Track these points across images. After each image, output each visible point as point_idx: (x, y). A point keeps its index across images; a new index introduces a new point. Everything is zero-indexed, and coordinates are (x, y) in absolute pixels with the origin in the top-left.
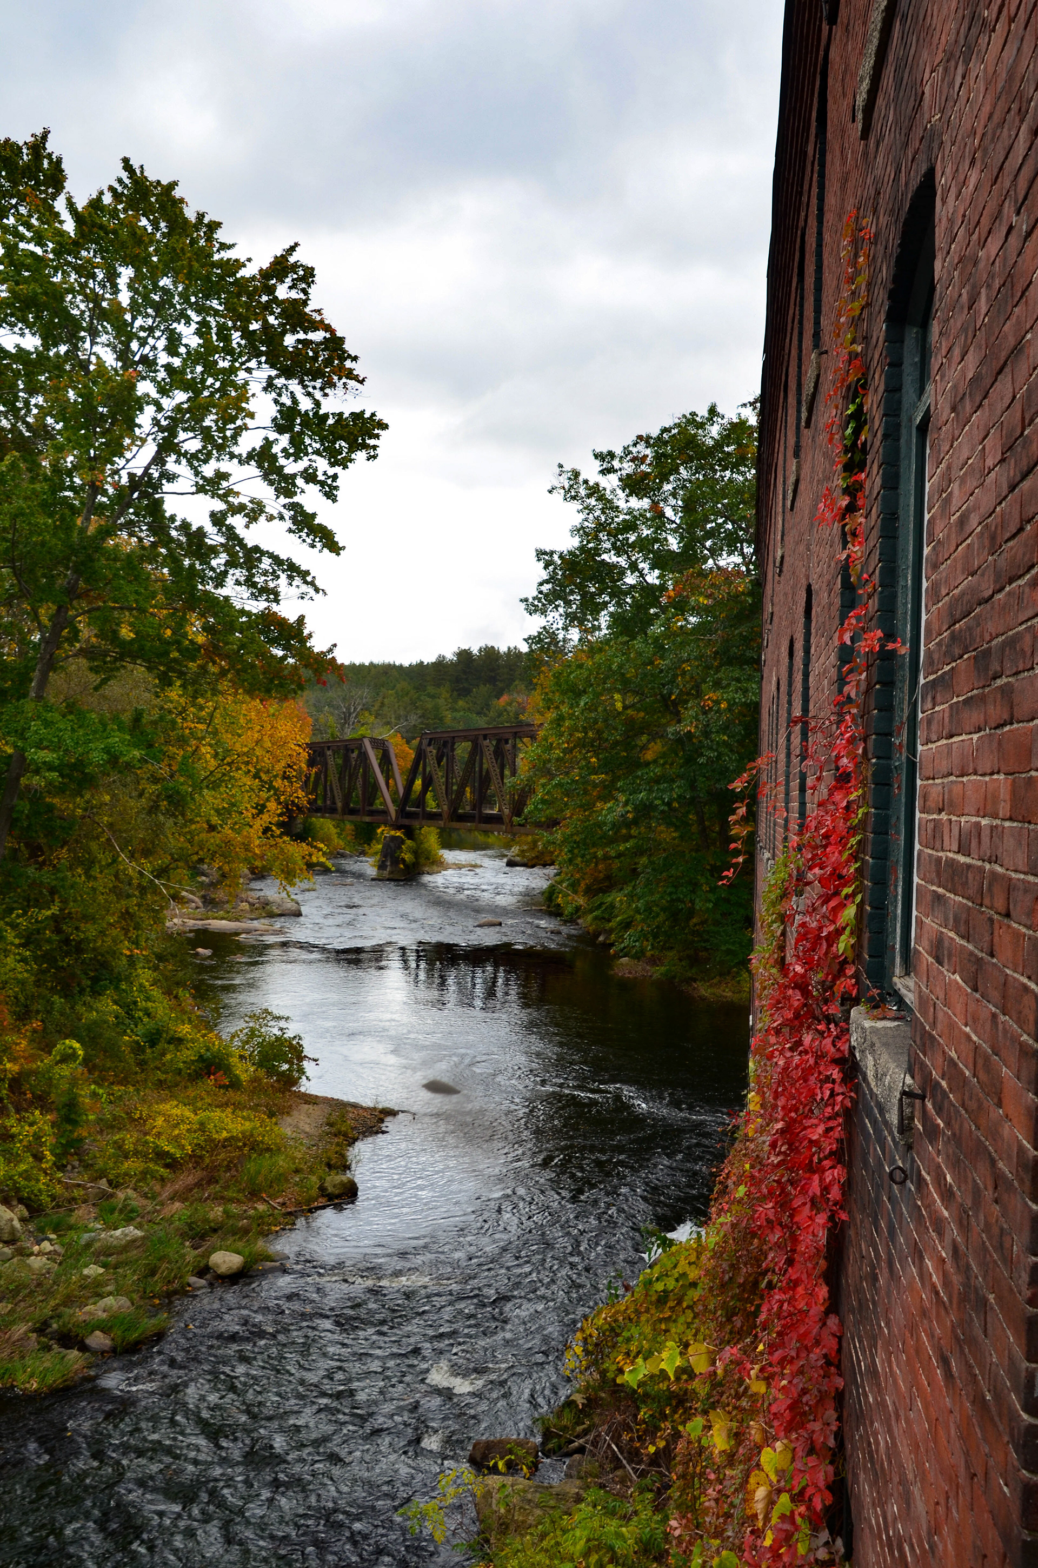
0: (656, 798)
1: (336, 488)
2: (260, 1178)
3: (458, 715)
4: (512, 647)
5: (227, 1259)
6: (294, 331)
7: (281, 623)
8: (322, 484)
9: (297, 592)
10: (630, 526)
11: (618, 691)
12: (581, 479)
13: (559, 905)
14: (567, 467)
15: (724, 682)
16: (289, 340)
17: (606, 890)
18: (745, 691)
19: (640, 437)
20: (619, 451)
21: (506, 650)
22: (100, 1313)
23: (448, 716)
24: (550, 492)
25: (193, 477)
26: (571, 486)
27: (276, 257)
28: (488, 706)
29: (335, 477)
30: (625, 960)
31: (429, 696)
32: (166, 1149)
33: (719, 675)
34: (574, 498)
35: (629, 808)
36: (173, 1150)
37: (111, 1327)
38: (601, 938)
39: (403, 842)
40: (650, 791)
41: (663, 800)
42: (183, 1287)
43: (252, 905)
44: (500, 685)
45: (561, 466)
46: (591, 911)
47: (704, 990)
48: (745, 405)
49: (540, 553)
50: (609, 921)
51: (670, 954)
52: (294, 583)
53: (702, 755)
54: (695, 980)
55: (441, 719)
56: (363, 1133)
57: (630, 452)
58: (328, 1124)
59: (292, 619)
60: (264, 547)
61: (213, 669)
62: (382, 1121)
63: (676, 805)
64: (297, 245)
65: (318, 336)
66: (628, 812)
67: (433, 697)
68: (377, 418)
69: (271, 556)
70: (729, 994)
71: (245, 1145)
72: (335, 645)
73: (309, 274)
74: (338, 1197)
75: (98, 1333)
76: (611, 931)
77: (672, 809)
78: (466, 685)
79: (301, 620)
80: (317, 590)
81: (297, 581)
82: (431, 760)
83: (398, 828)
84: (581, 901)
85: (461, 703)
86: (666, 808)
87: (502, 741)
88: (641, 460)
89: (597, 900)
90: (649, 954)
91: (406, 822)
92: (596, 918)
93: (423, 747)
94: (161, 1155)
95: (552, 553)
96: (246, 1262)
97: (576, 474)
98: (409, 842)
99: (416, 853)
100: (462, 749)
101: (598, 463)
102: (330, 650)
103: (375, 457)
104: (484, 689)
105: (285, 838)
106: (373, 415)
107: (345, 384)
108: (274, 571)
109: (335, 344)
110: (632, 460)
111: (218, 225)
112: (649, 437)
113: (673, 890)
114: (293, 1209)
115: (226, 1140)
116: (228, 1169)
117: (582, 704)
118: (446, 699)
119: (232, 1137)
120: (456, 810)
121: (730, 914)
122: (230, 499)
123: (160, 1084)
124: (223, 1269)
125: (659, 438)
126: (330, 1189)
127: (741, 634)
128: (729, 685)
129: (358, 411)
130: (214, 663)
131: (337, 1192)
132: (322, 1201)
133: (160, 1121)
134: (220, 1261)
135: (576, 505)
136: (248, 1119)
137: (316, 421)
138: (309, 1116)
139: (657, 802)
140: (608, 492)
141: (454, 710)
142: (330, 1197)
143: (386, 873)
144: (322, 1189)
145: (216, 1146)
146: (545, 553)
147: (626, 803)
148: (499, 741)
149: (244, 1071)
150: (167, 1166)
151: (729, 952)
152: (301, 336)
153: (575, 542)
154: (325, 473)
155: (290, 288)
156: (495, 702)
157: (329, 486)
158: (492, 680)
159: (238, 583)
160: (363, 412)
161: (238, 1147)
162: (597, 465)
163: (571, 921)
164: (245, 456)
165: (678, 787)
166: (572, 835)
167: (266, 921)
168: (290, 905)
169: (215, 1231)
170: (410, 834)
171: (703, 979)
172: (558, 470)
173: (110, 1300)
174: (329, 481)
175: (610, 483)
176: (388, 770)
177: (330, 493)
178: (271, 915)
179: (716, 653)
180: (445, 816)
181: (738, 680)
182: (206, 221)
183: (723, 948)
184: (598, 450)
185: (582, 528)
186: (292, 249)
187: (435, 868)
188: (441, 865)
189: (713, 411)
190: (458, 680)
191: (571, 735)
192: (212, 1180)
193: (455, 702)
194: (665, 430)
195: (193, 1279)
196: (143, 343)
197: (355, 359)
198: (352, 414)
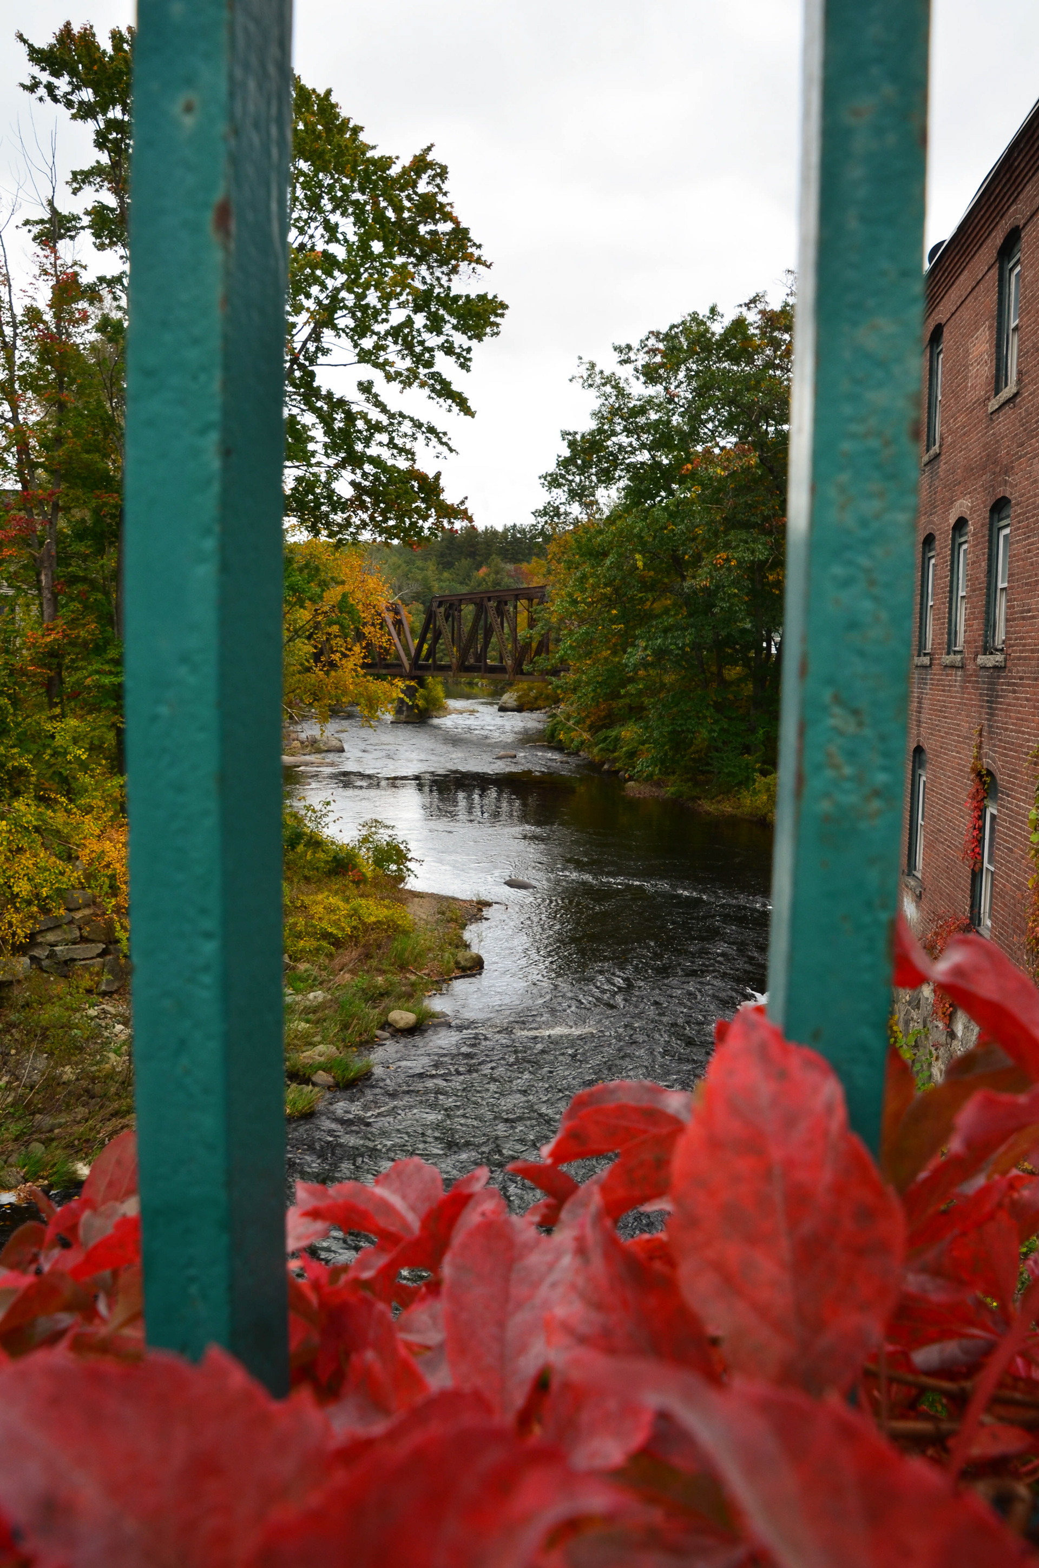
0: (671, 644)
1: (470, 360)
2: (407, 954)
3: (444, 585)
4: (489, 527)
5: (403, 1016)
6: (426, 223)
7: (422, 478)
8: (459, 356)
9: (434, 452)
10: (642, 411)
11: (640, 552)
12: (597, 369)
13: (561, 740)
14: (586, 359)
15: (734, 544)
16: (423, 229)
17: (610, 726)
18: (753, 552)
19: (652, 332)
20: (636, 345)
21: (483, 528)
22: (317, 1057)
23: (436, 586)
24: (571, 380)
25: (352, 349)
26: (590, 375)
27: (415, 156)
28: (469, 576)
29: (469, 350)
30: (631, 783)
31: (418, 568)
32: (330, 930)
33: (729, 538)
34: (591, 386)
35: (648, 652)
36: (335, 932)
37: (331, 1068)
38: (606, 767)
39: (416, 690)
40: (666, 638)
41: (676, 644)
42: (372, 1039)
43: (302, 743)
44: (478, 558)
45: (580, 358)
46: (597, 744)
47: (708, 806)
48: (741, 306)
49: (565, 434)
50: (613, 751)
51: (672, 778)
52: (431, 444)
53: (715, 606)
54: (699, 799)
55: (429, 588)
56: (470, 920)
57: (646, 346)
58: (439, 913)
59: (431, 475)
60: (406, 413)
61: (356, 520)
62: (481, 910)
63: (688, 649)
64: (432, 145)
65: (445, 227)
66: (648, 655)
67: (422, 569)
68: (499, 300)
69: (412, 419)
70: (730, 809)
71: (389, 926)
72: (466, 498)
73: (443, 173)
74: (470, 969)
75: (321, 1072)
76: (615, 760)
77: (685, 653)
78: (450, 559)
79: (438, 476)
80: (451, 450)
81: (434, 441)
82: (440, 621)
83: (412, 678)
84: (586, 736)
85: (446, 575)
86: (680, 652)
87: (502, 603)
88: (654, 351)
89: (602, 734)
90: (655, 778)
91: (419, 673)
92: (602, 750)
93: (434, 609)
94: (326, 936)
95: (576, 433)
96: (418, 1019)
97: (593, 365)
98: (421, 690)
99: (426, 699)
100: (468, 610)
101: (616, 354)
102: (462, 503)
103: (497, 334)
104: (466, 562)
105: (369, 678)
106: (495, 297)
107: (474, 269)
108: (414, 434)
109: (460, 235)
110: (647, 352)
111: (362, 129)
112: (659, 333)
113: (683, 722)
114: (437, 979)
115: (375, 923)
116: (379, 947)
117: (608, 562)
118: (433, 571)
119: (378, 922)
120: (463, 662)
121: (731, 742)
122: (387, 368)
123: (307, 879)
124: (401, 1024)
125: (667, 335)
126: (463, 963)
127: (746, 502)
128: (738, 546)
129: (482, 293)
130: (356, 515)
131: (469, 965)
132: (457, 973)
133: (320, 909)
134: (398, 1018)
135: (593, 392)
136: (387, 907)
137: (449, 302)
138: (421, 906)
139: (673, 647)
140: (622, 381)
141: (440, 580)
142: (464, 969)
143: (403, 717)
144: (457, 963)
145: (368, 928)
146: (569, 434)
147: (645, 649)
148: (499, 603)
149: (368, 870)
150: (333, 944)
151: (730, 774)
152: (432, 227)
153: (593, 425)
154: (460, 347)
155: (428, 183)
156: (475, 573)
157: (465, 358)
158: (472, 555)
159: (381, 444)
160: (486, 295)
161: (384, 929)
162: (616, 357)
163: (576, 753)
164: (383, 333)
165: (690, 634)
166: (595, 677)
167: (318, 756)
168: (335, 743)
169: (382, 995)
170: (422, 683)
171: (706, 797)
172: (578, 361)
173: (321, 1048)
174: (464, 353)
175: (625, 372)
176: (399, 628)
177: (465, 366)
178: (319, 751)
179: (725, 519)
180: (454, 667)
181: (746, 542)
182: (351, 125)
183: (726, 771)
184: (617, 344)
185: (600, 412)
186: (429, 149)
187: (441, 713)
188: (445, 711)
189: (713, 310)
190: (442, 555)
191: (594, 591)
192: (368, 956)
193: (441, 574)
194: (673, 327)
195: (379, 1032)
196: (302, 231)
197: (479, 246)
198: (478, 296)
